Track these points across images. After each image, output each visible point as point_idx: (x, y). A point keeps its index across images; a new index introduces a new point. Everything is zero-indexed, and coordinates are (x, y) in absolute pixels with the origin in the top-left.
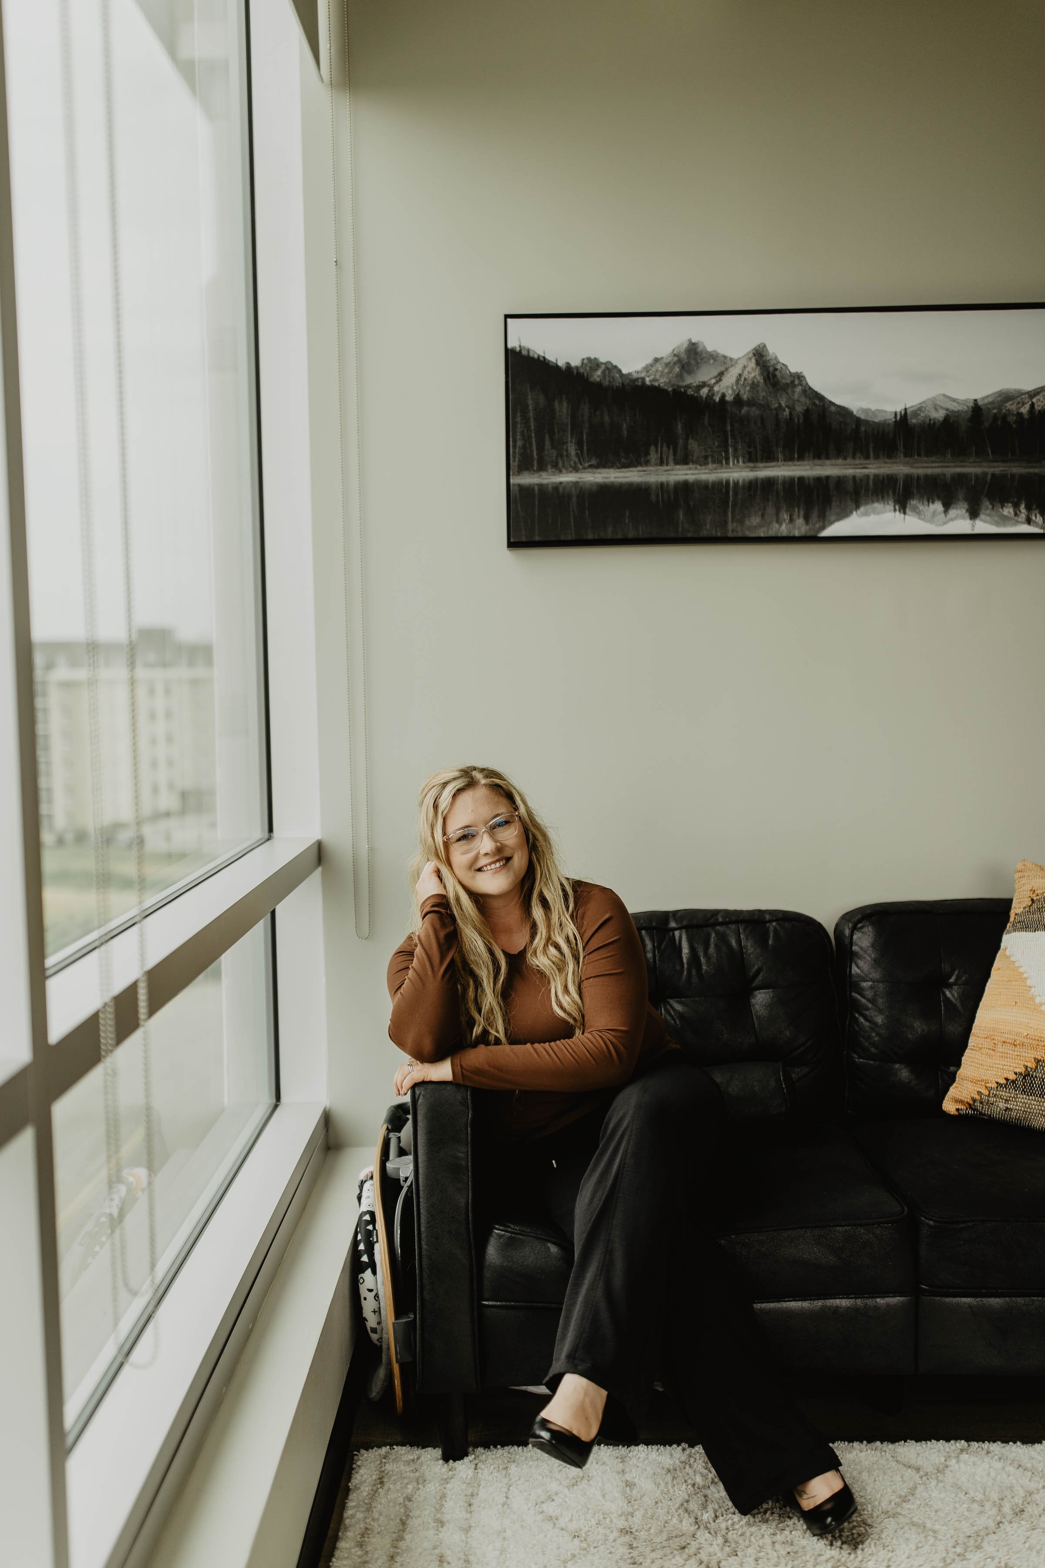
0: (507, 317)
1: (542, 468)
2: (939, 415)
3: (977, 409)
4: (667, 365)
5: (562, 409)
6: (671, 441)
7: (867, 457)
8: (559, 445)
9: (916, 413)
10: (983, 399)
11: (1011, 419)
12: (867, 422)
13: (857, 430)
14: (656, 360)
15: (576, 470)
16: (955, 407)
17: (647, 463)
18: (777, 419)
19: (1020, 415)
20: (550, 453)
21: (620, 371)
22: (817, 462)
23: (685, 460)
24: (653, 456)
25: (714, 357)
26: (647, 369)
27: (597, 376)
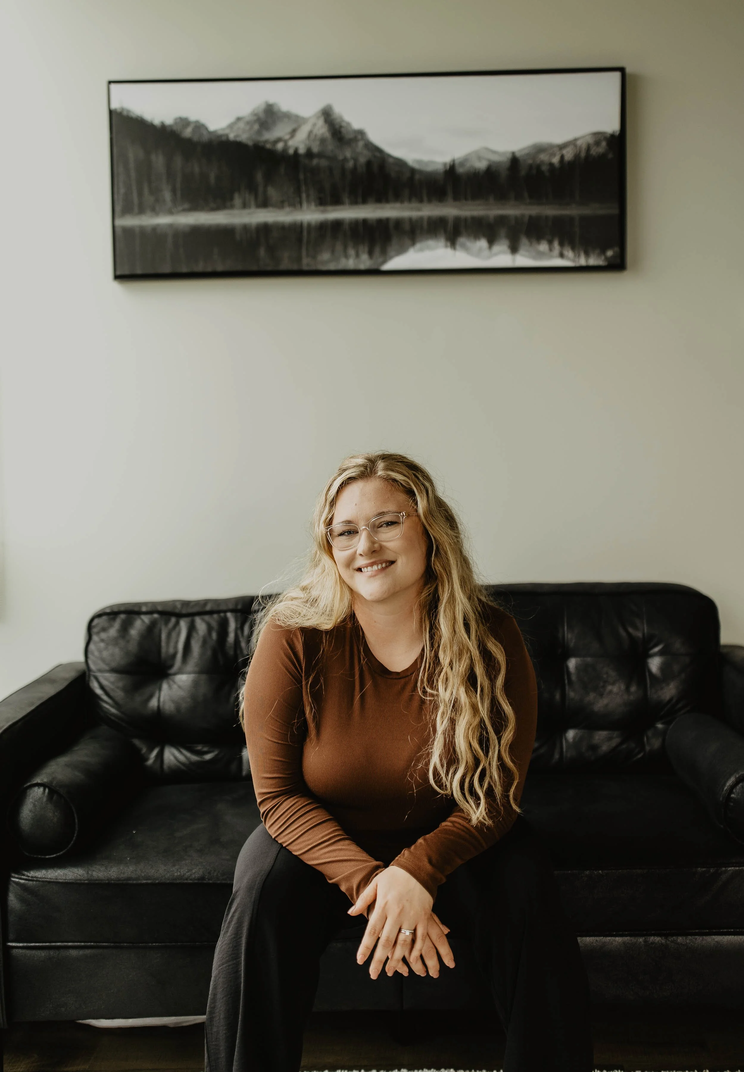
0: (110, 82)
1: (141, 211)
2: (482, 165)
3: (515, 161)
4: (248, 123)
5: (159, 161)
6: (252, 188)
7: (421, 201)
8: (156, 191)
9: (462, 164)
10: (520, 151)
11: (545, 168)
12: (421, 172)
13: (412, 178)
14: (239, 119)
15: (170, 212)
16: (496, 158)
17: (232, 207)
18: (343, 170)
19: (551, 165)
20: (149, 199)
21: (206, 129)
22: (379, 205)
23: (264, 204)
24: (237, 201)
25: (287, 116)
26: (231, 126)
27: (188, 133)
